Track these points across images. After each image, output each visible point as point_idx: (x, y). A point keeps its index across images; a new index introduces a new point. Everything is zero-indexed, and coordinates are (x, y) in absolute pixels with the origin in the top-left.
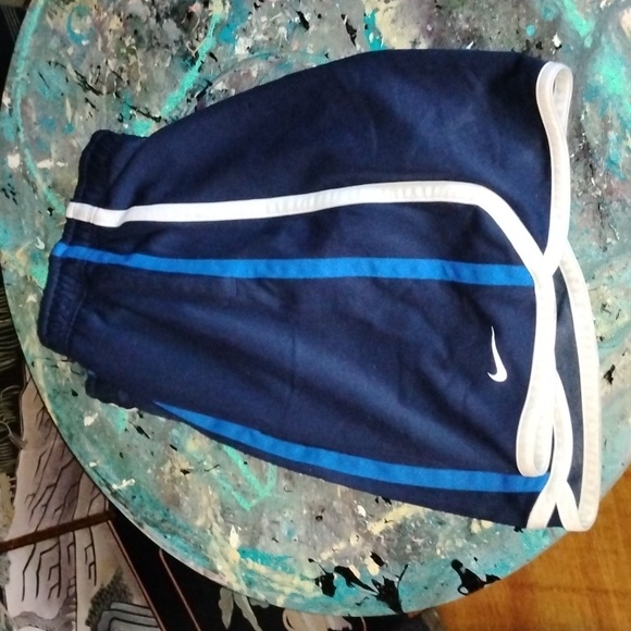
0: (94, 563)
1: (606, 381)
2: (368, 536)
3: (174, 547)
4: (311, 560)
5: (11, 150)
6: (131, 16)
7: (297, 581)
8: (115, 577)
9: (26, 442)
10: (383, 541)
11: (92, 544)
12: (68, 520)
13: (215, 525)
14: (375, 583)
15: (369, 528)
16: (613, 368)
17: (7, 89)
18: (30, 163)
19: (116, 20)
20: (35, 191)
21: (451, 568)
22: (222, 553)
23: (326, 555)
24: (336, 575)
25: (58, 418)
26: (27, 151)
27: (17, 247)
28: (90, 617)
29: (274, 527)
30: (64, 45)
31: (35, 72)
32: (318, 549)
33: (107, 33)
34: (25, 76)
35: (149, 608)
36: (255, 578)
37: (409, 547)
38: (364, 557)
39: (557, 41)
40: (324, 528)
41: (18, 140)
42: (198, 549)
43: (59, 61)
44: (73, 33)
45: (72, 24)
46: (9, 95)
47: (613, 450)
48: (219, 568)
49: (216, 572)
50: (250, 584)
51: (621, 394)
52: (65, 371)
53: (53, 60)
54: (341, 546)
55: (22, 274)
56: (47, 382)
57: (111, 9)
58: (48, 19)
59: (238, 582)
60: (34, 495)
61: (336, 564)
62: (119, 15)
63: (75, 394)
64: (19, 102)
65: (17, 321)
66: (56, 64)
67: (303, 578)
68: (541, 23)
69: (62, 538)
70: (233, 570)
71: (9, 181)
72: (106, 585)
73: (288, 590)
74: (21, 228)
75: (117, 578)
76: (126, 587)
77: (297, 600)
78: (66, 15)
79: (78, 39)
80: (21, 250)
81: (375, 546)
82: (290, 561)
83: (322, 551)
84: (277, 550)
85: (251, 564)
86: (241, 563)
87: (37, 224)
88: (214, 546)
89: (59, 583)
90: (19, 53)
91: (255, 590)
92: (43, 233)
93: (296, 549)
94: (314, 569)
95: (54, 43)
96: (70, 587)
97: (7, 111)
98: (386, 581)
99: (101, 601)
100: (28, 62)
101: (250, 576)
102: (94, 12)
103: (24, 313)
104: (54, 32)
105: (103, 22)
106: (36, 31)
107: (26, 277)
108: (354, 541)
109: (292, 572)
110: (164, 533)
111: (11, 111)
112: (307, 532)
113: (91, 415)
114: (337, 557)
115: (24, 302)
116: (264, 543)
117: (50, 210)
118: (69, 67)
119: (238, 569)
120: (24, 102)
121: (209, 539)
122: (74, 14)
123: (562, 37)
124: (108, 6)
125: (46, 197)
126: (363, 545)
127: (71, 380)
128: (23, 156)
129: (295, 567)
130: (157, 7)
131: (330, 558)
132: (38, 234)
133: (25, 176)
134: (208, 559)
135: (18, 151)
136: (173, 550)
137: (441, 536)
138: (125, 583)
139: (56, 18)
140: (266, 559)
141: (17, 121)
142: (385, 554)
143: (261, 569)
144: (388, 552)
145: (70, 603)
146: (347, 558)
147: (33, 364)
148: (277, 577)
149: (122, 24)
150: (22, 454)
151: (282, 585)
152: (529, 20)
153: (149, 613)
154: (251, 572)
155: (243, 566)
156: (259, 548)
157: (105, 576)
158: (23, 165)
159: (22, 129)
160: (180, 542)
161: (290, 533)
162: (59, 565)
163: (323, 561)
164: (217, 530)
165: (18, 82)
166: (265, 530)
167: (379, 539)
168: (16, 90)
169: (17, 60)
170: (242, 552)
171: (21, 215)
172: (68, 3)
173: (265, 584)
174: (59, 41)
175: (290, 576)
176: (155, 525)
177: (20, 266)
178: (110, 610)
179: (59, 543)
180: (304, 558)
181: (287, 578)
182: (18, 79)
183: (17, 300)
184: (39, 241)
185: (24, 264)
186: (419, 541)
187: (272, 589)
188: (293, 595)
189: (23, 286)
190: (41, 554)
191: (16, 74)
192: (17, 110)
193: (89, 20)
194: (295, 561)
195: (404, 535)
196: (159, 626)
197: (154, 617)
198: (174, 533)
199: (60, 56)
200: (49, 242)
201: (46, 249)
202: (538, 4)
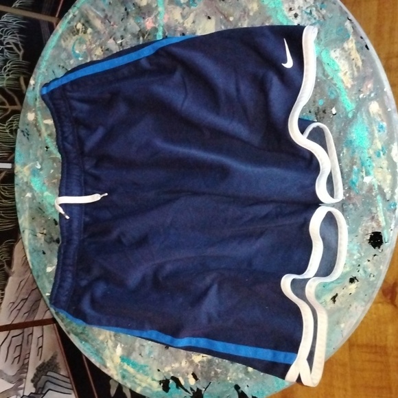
0: (41, 347)
1: (332, 302)
2: (192, 362)
3: (85, 349)
4: (159, 370)
5: (30, 110)
6: (108, 49)
7: (149, 380)
8: (52, 357)
9: (14, 272)
10: (199, 367)
11: (42, 336)
12: (31, 319)
13: (110, 341)
14: (192, 389)
15: (193, 358)
16: (337, 295)
17: (33, 76)
18: (39, 119)
19: (100, 50)
20: (40, 135)
21: (233, 388)
22: (111, 357)
23: (167, 369)
24: (171, 381)
25: (32, 265)
26: (39, 113)
27: (24, 165)
28: (34, 378)
29: (142, 348)
30: (69, 57)
31: (50, 71)
32: (164, 365)
33: (93, 56)
34: (44, 70)
35: (69, 378)
36: (127, 375)
37: (213, 373)
38: (188, 374)
39: (334, 111)
40: (169, 353)
41: (35, 105)
42: (98, 352)
43: (65, 67)
44: (74, 52)
45: (75, 47)
46: (34, 79)
47: (330, 340)
48: (108, 365)
49: (106, 367)
50: (124, 377)
51: (339, 310)
52: (40, 239)
53: (62, 65)
54: (176, 365)
55: (25, 180)
56: (30, 244)
57: (98, 43)
58: (62, 42)
59: (117, 375)
60: (14, 303)
61: (172, 375)
62: (102, 48)
63: (44, 253)
64: (39, 85)
65: (19, 206)
66: (63, 67)
67: (153, 380)
68: (327, 100)
69: (26, 330)
70: (115, 367)
71: (27, 127)
72: (46, 361)
73: (144, 385)
74: (29, 154)
75: (53, 358)
76: (58, 363)
77: (148, 391)
78: (72, 42)
79: (77, 56)
80: (27, 167)
81: (195, 369)
82: (147, 369)
83: (165, 366)
84: (142, 361)
85: (126, 366)
86: (120, 365)
87: (38, 154)
88: (107, 352)
89: (20, 356)
90: (43, 57)
91: (126, 381)
92: (40, 160)
93: (151, 362)
94: (160, 375)
95: (63, 55)
96: (26, 359)
97: (32, 88)
98: (198, 389)
99: (43, 369)
100: (47, 63)
101: (125, 373)
102: (88, 43)
103: (23, 202)
104: (65, 49)
105: (92, 50)
106: (54, 47)
107: (27, 183)
108: (184, 364)
109: (147, 375)
110: (81, 340)
111: (34, 88)
112: (159, 354)
113: (51, 266)
114: (173, 371)
115: (24, 197)
116: (135, 355)
117: (47, 148)
119: (118, 368)
121: (105, 348)
122: (78, 42)
123: (336, 109)
124: (96, 41)
125: (45, 140)
126: (188, 368)
127: (43, 245)
128: (36, 115)
129: (149, 372)
130: (123, 47)
131: (169, 371)
132: (38, 160)
133: (36, 126)
134: (101, 358)
135: (34, 111)
137: (231, 370)
138: (57, 361)
139: (67, 42)
140: (134, 365)
141: (36, 95)
142: (200, 374)
143: (131, 370)
144: (202, 373)
145: (24, 368)
146: (178, 373)
147: (24, 231)
148: (138, 376)
149: (102, 53)
150: (10, 279)
151: (141, 381)
152: (321, 98)
153: (68, 380)
154: (125, 370)
155: (121, 367)
156: (132, 358)
157: (47, 356)
158: (36, 120)
159: (38, 100)
160: (89, 347)
161: (150, 353)
162: (21, 345)
163: (165, 372)
164: (110, 344)
166: (137, 349)
167: (197, 365)
168: (38, 77)
169: (42, 61)
170: (122, 359)
171: (31, 147)
172: (74, 35)
173: (132, 379)
174: (66, 55)
175: (146, 377)
176: (76, 334)
177: (25, 175)
178: (46, 375)
179: (23, 332)
180: (155, 368)
181: (144, 378)
182: (41, 72)
183: (20, 195)
184: (38, 164)
185: (27, 175)
186: (219, 371)
187: (135, 383)
188: (146, 387)
189: (25, 187)
190: (13, 337)
191: (39, 69)
192: (37, 89)
193: (84, 47)
194: (150, 369)
195: (211, 366)
196: (72, 389)
197: (71, 383)
198: (86, 341)
199: (65, 63)
200: (43, 165)
201: (41, 169)
202: (327, 89)
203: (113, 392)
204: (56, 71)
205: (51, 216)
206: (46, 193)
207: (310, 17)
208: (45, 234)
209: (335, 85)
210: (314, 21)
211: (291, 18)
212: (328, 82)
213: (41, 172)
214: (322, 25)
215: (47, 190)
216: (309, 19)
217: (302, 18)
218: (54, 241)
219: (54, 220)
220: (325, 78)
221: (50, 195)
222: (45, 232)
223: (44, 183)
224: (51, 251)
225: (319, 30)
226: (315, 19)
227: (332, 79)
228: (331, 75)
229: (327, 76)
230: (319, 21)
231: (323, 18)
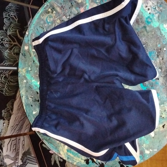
0: (24, 145)
1: (162, 127)
5: (26, 45)
6: (63, 20)
7: (80, 160)
8: (28, 149)
9: (13, 113)
11: (24, 140)
12: (19, 133)
14: (99, 163)
16: (165, 125)
17: (28, 30)
18: (30, 49)
19: (59, 20)
20: (31, 56)
21: (118, 163)
22: (62, 150)
24: (90, 160)
25: (26, 110)
26: (30, 46)
27: (23, 68)
28: (22, 158)
30: (45, 23)
31: (36, 29)
33: (56, 23)
34: (33, 28)
35: (35, 158)
36: (70, 157)
39: (165, 49)
41: (28, 43)
42: (56, 148)
44: (47, 21)
45: (48, 19)
46: (28, 32)
47: (161, 143)
48: (61, 153)
49: (60, 154)
50: (68, 158)
51: (165, 131)
52: (30, 100)
53: (41, 26)
55: (23, 75)
56: (25, 102)
57: (58, 18)
58: (42, 16)
59: (65, 157)
60: (13, 126)
63: (32, 106)
64: (30, 34)
65: (20, 86)
67: (82, 159)
68: (162, 44)
69: (17, 137)
70: (64, 154)
71: (24, 52)
72: (26, 151)
73: (77, 161)
74: (25, 64)
75: (29, 150)
76: (31, 152)
77: (79, 164)
78: (46, 17)
79: (48, 23)
80: (24, 69)
82: (79, 155)
85: (69, 154)
87: (30, 64)
88: (61, 148)
89: (15, 149)
90: (33, 23)
91: (69, 160)
92: (31, 66)
95: (42, 22)
96: (18, 150)
97: (27, 35)
98: (102, 163)
99: (25, 154)
100: (34, 25)
102: (54, 17)
103: (22, 84)
104: (43, 20)
105: (55, 20)
106: (37, 19)
107: (24, 76)
109: (79, 157)
110: (49, 143)
111: (28, 36)
113: (35, 112)
115: (23, 82)
117: (34, 61)
118: (45, 29)
119: (66, 154)
120: (32, 34)
121: (60, 146)
122: (49, 17)
123: (166, 48)
124: (57, 17)
125: (33, 58)
127: (31, 102)
128: (29, 47)
132: (29, 66)
133: (29, 52)
134: (59, 151)
136: (50, 147)
138: (31, 151)
139: (44, 17)
140: (73, 153)
141: (29, 39)
143: (72, 155)
145: (17, 154)
147: (22, 97)
148: (75, 158)
149: (60, 22)
150: (12, 116)
151: (76, 160)
152: (159, 44)
153: (35, 159)
155: (67, 154)
157: (26, 149)
158: (29, 49)
159: (30, 41)
160: (53, 146)
162: (16, 144)
165: (31, 29)
168: (30, 31)
170: (68, 150)
171: (26, 61)
172: (47, 14)
173: (72, 159)
174: (43, 22)
176: (46, 140)
177: (23, 73)
178: (26, 157)
179: (16, 139)
181: (78, 158)
183: (21, 81)
184: (29, 68)
185: (24, 73)
187: (73, 160)
188: (78, 163)
189: (23, 78)
190: (12, 141)
191: (31, 28)
192: (30, 36)
193: (52, 19)
196: (37, 163)
197: (36, 160)
198: (51, 143)
199: (43, 26)
200: (32, 69)
201: (31, 70)
202: (162, 40)
203: (53, 163)
204: (38, 29)
205: (35, 90)
206: (33, 81)
207: (155, 10)
208: (33, 98)
209: (166, 38)
210: (157, 12)
211: (146, 10)
212: (162, 37)
213: (31, 72)
214: (160, 14)
215: (34, 79)
216: (154, 11)
217: (151, 10)
218: (37, 101)
219: (37, 92)
220: (161, 36)
221: (35, 81)
222: (32, 97)
223: (32, 76)
224: (35, 105)
225: (159, 15)
226: (157, 11)
227: (164, 36)
228: (164, 34)
229: (162, 35)
230: (159, 12)
231: (161, 11)
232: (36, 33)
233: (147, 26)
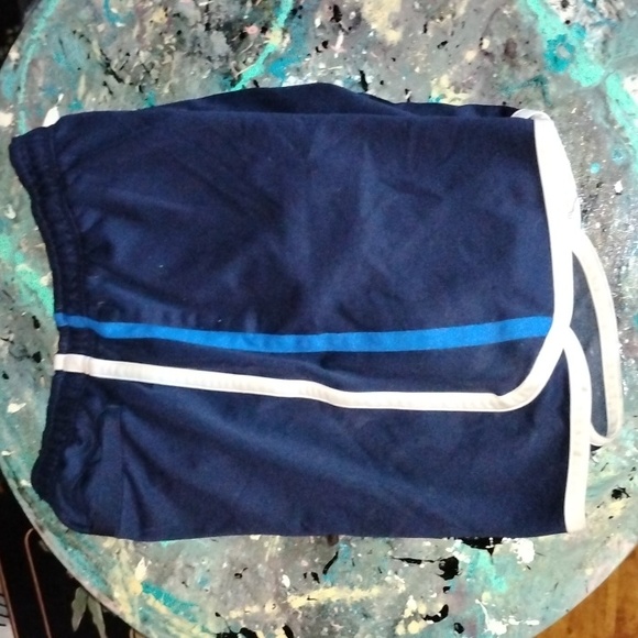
2: (285, 607)
3: (72, 560)
4: (217, 615)
5: (4, 107)
6: (178, 15)
7: (197, 631)
10: (300, 616)
13: (124, 551)
15: (289, 600)
17: (18, 43)
18: (22, 127)
19: (161, 13)
22: (123, 581)
23: (235, 614)
24: (240, 636)
26: (22, 114)
29: (187, 571)
30: (97, 19)
31: (55, 37)
32: (229, 606)
33: (147, 23)
34: (42, 36)
35: (4, 595)
36: (152, 617)
37: (326, 630)
38: (275, 627)
39: (618, 187)
40: (241, 587)
41: (16, 99)
42: (98, 570)
43: (86, 34)
44: (109, 12)
45: (111, 2)
46: (19, 50)
47: (562, 595)
48: (116, 595)
49: (111, 598)
50: (145, 620)
53: (79, 30)
54: (255, 609)
59: (132, 614)
61: (244, 626)
62: (166, 10)
63: (5, 377)
64: (28, 61)
66: (82, 36)
67: (204, 630)
68: (609, 165)
70: (130, 601)
79: (113, 19)
81: (291, 620)
82: (196, 609)
83: (232, 609)
84: (184, 595)
85: (151, 601)
86: (141, 596)
87: (13, 192)
88: (117, 572)
90: (42, 10)
91: (149, 627)
92: (17, 203)
93: (205, 599)
94: (219, 624)
95: (85, 14)
97: (11, 65)
100: (50, 24)
101: (148, 612)
104: (89, 3)
105: (145, 11)
108: (269, 608)
109: (193, 620)
110: (66, 544)
111: (16, 67)
112: (221, 586)
113: (18, 403)
114: (246, 619)
116: (172, 583)
118: (95, 43)
119: (136, 602)
120: (33, 63)
121: (114, 564)
123: (624, 184)
126: (278, 615)
127: (5, 361)
128: (16, 118)
129: (198, 616)
130: (210, 15)
131: (238, 618)
132: (11, 202)
134: (106, 584)
135: (13, 110)
136: (71, 564)
137: (362, 629)
140: (169, 601)
141: (19, 79)
142: (299, 630)
143: (162, 609)
144: (303, 629)
146: (256, 622)
148: (176, 621)
149: (166, 20)
151: (179, 630)
152: (595, 161)
153: (1, 600)
154: (150, 608)
155: (143, 601)
156: (165, 587)
158: (15, 126)
159: (23, 90)
160: (82, 558)
161: (204, 582)
163: (230, 619)
164: (125, 557)
165: (32, 40)
166: (177, 571)
167: (296, 613)
168: (28, 48)
169: (37, 17)
170: (146, 586)
173: (162, 625)
174: (91, 13)
175: (191, 624)
176: (57, 534)
180: (211, 610)
181: (188, 625)
182: (34, 37)
184: (11, 210)
186: (338, 627)
187: (167, 632)
191: (33, 32)
192: (24, 69)
193: (130, 3)
194: (201, 611)
195: (324, 617)
196: (8, 616)
197: (6, 606)
198: (76, 548)
199: (88, 29)
200: (21, 213)
201: (16, 220)
202: (609, 146)
203: (76, 622)
204: (66, 40)
205: (28, 310)
206: (22, 267)
207: (592, 10)
208: (12, 342)
209: (627, 140)
210: (598, 19)
211: (554, 8)
212: (613, 133)
213: (16, 226)
214: (613, 28)
215: (24, 261)
216: (589, 14)
217: (576, 11)
218: (29, 357)
219: (34, 317)
220: (608, 126)
221: (30, 270)
222: (12, 337)
223: (20, 247)
224: (21, 375)
225: (606, 35)
226: (601, 15)
227: (622, 129)
228: (620, 121)
229: (612, 122)
230: (609, 20)
231: (618, 14)
232: (55, 56)
233: (549, 78)
